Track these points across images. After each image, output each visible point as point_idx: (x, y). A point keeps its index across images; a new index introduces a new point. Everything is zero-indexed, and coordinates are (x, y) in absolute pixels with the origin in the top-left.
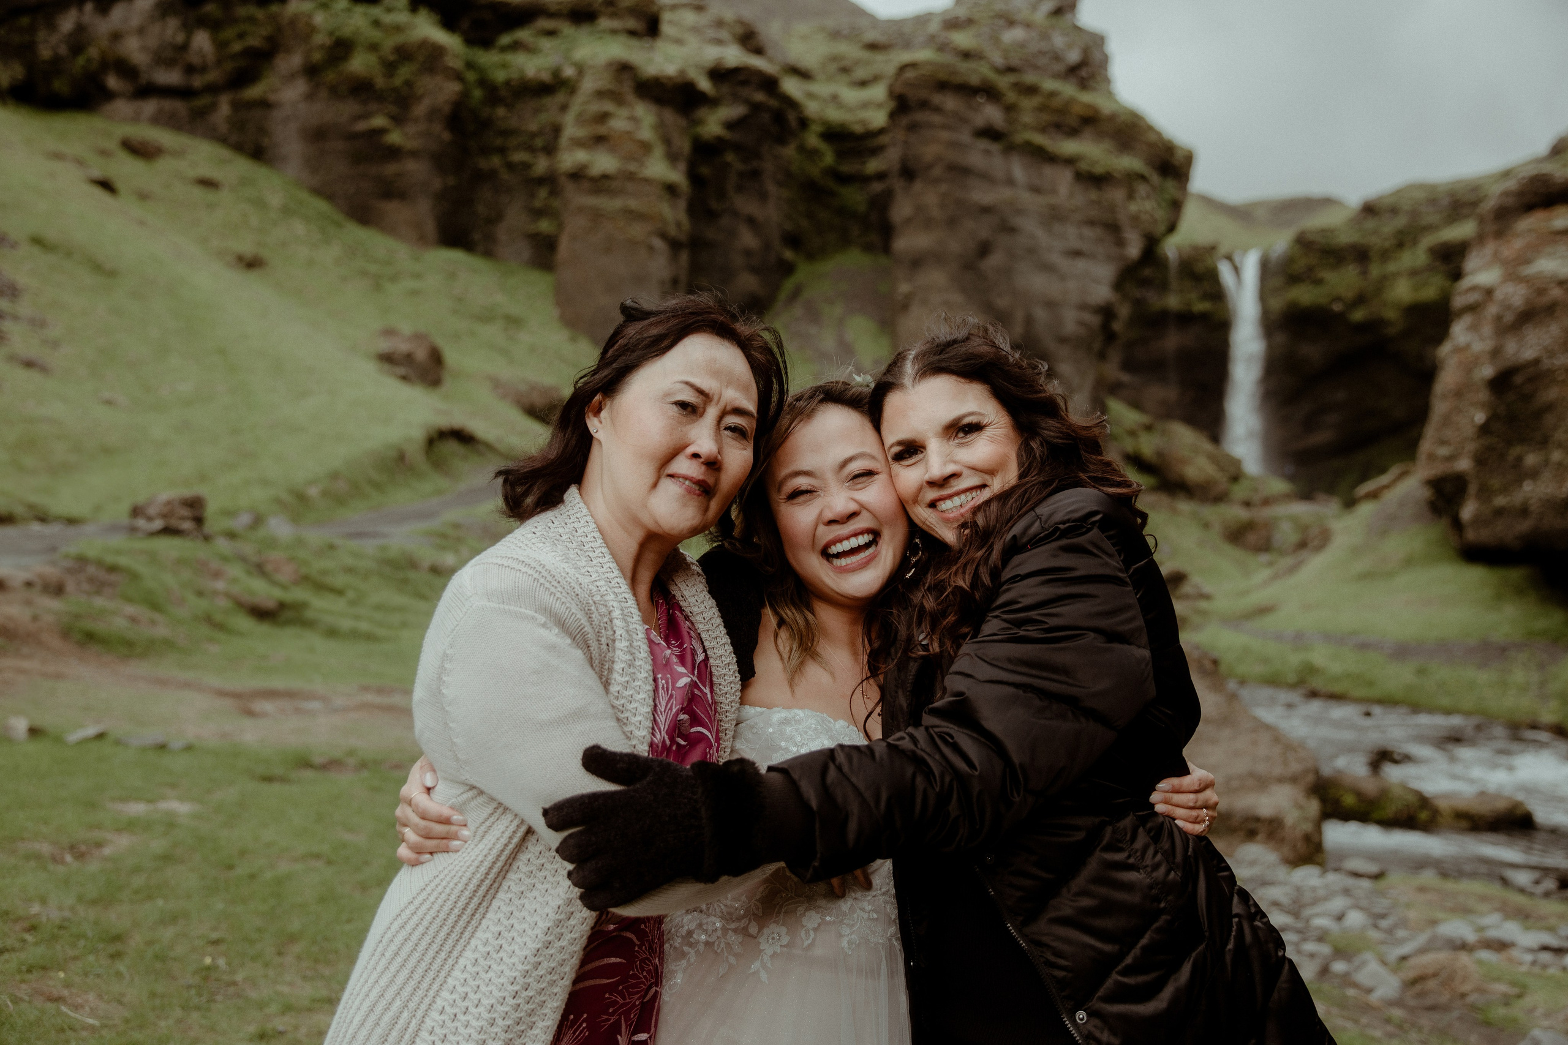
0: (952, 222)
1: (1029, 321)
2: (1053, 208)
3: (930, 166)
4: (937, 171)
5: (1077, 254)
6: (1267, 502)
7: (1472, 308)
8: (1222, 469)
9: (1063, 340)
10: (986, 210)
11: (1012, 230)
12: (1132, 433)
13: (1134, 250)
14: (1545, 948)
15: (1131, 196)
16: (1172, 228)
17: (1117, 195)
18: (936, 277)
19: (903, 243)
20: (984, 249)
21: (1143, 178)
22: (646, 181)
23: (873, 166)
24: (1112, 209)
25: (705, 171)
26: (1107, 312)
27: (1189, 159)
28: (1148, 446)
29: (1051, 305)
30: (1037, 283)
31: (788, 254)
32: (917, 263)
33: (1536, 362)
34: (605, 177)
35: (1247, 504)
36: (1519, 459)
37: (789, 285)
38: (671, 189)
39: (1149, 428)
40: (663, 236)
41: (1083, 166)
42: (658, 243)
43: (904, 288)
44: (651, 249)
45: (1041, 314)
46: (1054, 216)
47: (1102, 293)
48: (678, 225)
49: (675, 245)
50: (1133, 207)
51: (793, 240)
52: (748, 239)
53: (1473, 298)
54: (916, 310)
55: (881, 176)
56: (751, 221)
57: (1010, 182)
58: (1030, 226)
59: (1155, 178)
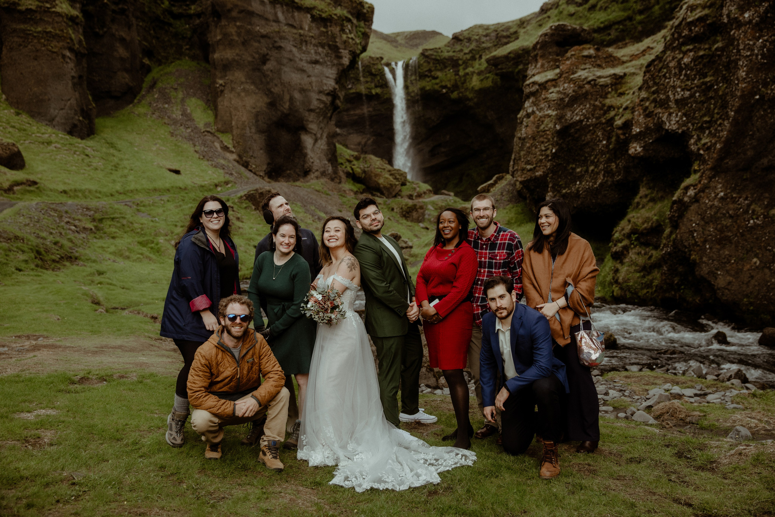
0: (244, 43)
1: (291, 99)
2: (301, 35)
3: (230, 11)
4: (234, 14)
5: (316, 62)
6: (419, 196)
7: (533, 94)
8: (396, 178)
9: (311, 110)
10: (263, 36)
11: (280, 48)
12: (350, 161)
13: (346, 61)
14: (696, 395)
15: (343, 30)
16: (364, 49)
17: (336, 30)
18: (239, 75)
19: (216, 56)
20: (264, 59)
21: (349, 20)
22: (59, 14)
23: (193, 9)
24: (334, 37)
25: (91, 8)
26: (333, 94)
27: (372, 10)
28: (358, 167)
29: (302, 90)
30: (295, 78)
31: (146, 61)
32: (227, 67)
33: (581, 121)
34: (29, 11)
35: (410, 197)
36: (574, 169)
37: (148, 79)
38: (72, 19)
39: (357, 158)
40: (71, 50)
41: (315, 12)
42: (68, 54)
43: (221, 82)
44: (64, 56)
45: (297, 95)
46: (302, 41)
47: (330, 84)
48: (80, 42)
49: (78, 55)
50: (344, 37)
51: (149, 53)
52: (122, 52)
53: (535, 88)
54: (227, 95)
55: (198, 15)
56: (122, 40)
57: (277, 21)
58: (288, 46)
59: (355, 21)
